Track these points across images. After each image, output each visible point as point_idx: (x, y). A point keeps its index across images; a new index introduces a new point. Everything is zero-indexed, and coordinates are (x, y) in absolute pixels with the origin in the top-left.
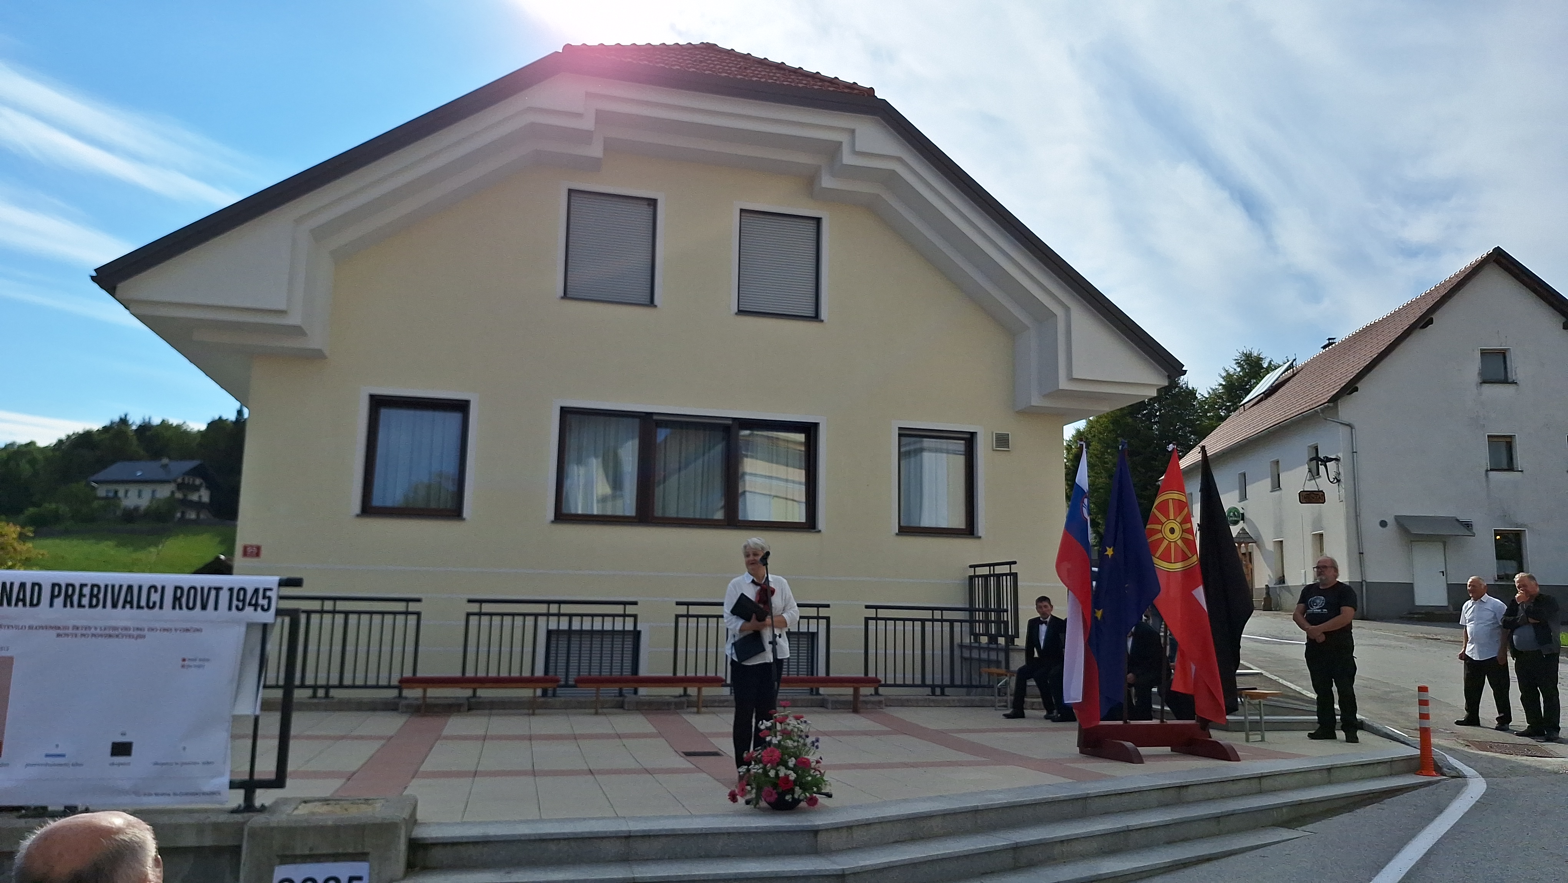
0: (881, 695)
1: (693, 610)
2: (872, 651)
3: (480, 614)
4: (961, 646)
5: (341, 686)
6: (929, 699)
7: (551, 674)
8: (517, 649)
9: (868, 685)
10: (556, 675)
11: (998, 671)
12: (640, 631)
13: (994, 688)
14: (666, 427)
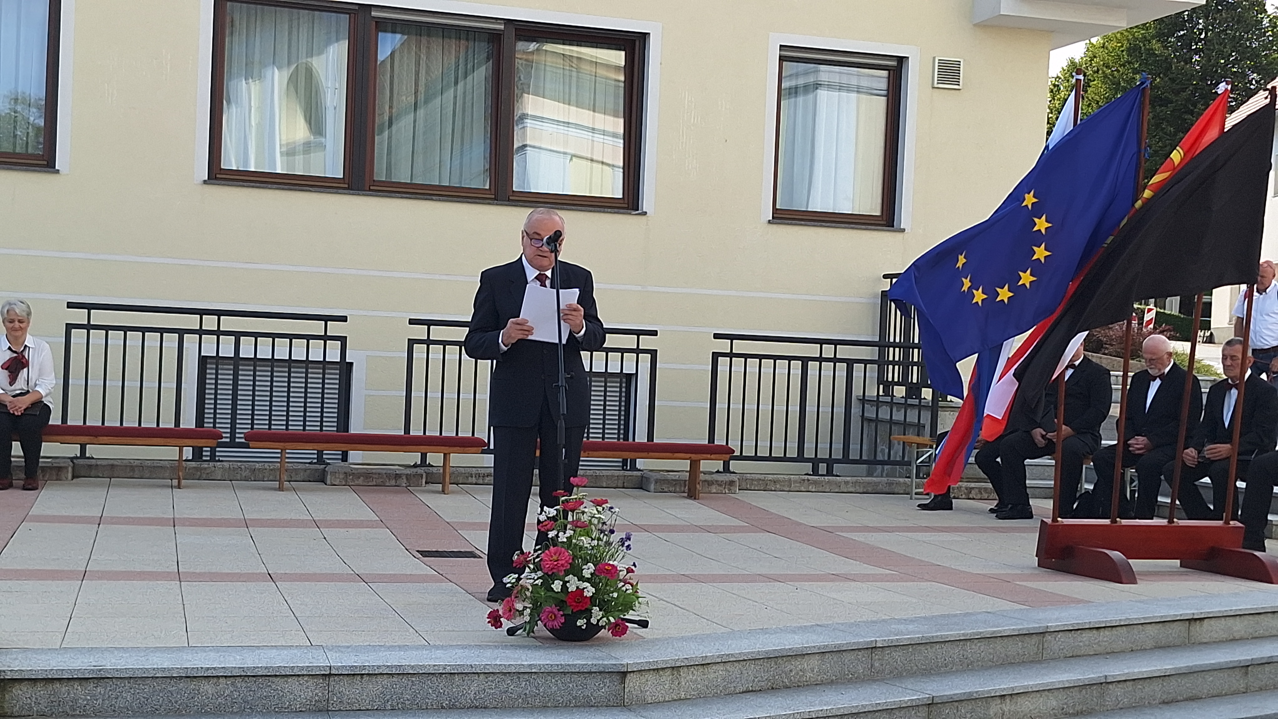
0: (733, 473)
1: (437, 333)
2: (721, 405)
3: (89, 327)
4: (863, 400)
6: (808, 480)
7: (208, 426)
8: (151, 384)
9: (713, 456)
10: (214, 427)
11: (919, 440)
12: (351, 364)
13: (910, 465)
14: (394, 32)
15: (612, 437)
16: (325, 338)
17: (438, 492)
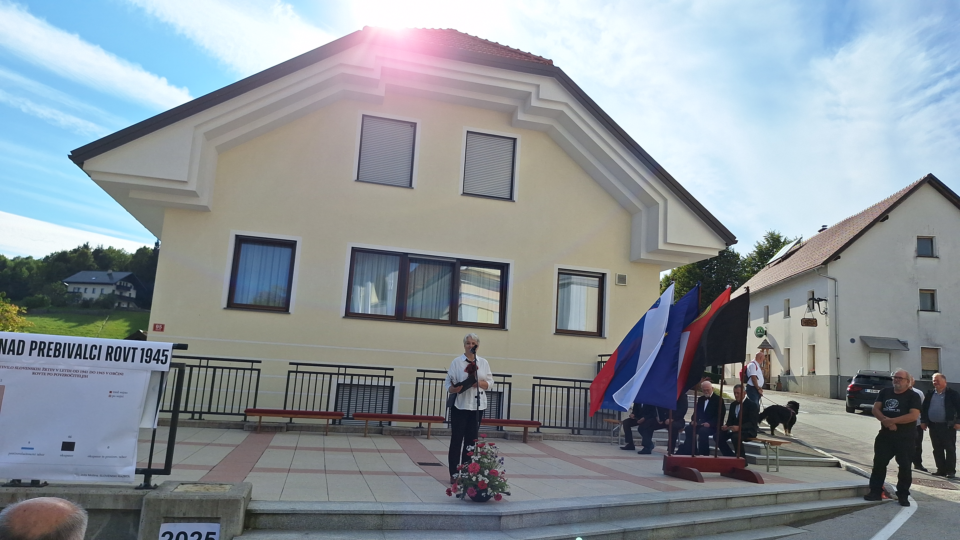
0: (541, 433)
1: (428, 375)
2: (536, 405)
3: (297, 372)
5: (209, 412)
6: (570, 436)
7: (339, 410)
8: (318, 394)
9: (533, 426)
10: (341, 411)
11: (614, 421)
12: (394, 387)
13: (611, 431)
14: (416, 262)
15: (493, 417)
16: (385, 377)
17: (425, 438)
